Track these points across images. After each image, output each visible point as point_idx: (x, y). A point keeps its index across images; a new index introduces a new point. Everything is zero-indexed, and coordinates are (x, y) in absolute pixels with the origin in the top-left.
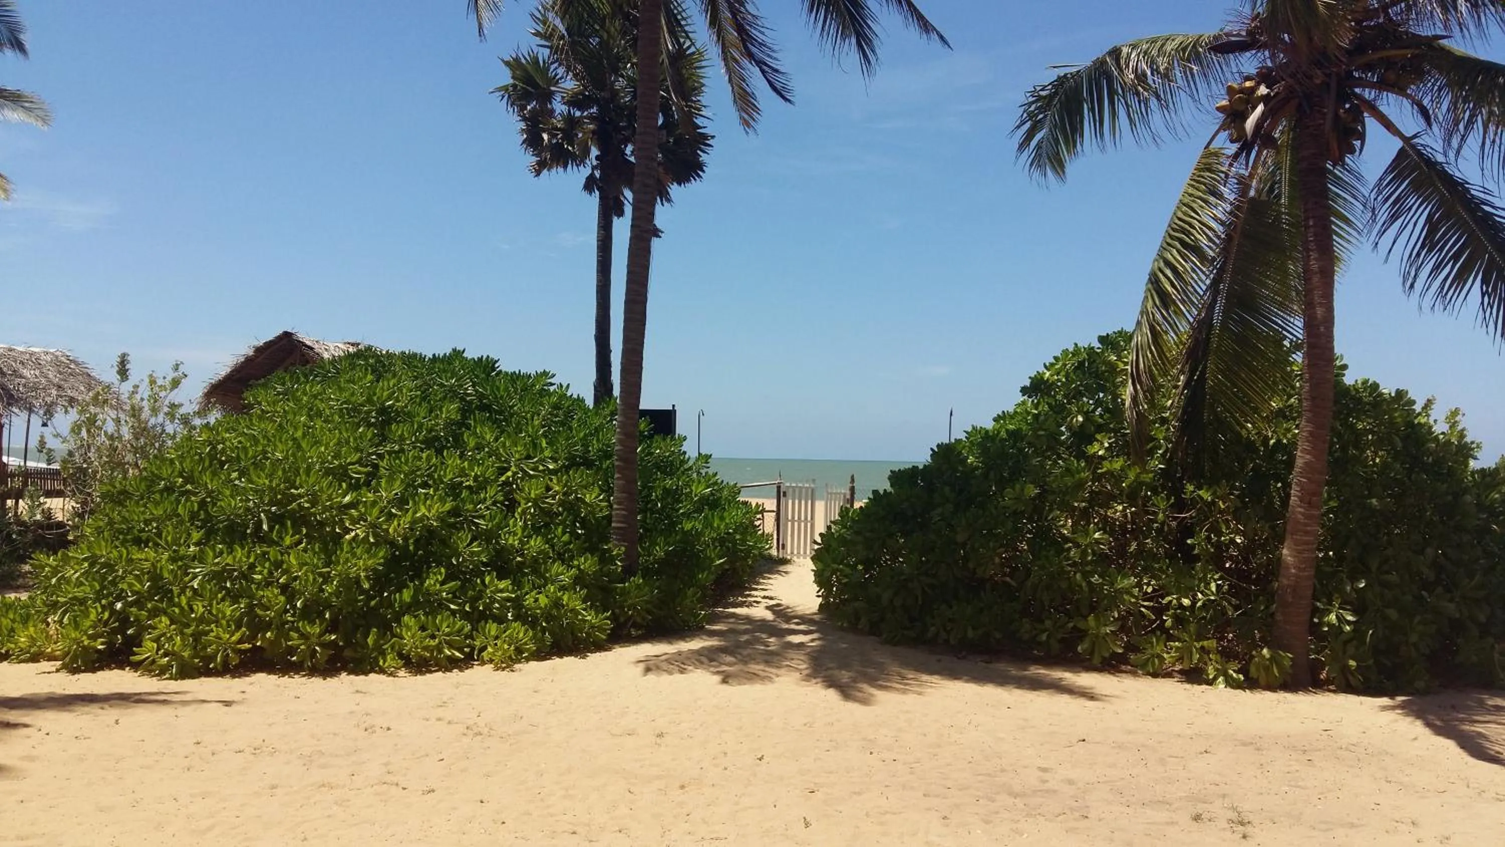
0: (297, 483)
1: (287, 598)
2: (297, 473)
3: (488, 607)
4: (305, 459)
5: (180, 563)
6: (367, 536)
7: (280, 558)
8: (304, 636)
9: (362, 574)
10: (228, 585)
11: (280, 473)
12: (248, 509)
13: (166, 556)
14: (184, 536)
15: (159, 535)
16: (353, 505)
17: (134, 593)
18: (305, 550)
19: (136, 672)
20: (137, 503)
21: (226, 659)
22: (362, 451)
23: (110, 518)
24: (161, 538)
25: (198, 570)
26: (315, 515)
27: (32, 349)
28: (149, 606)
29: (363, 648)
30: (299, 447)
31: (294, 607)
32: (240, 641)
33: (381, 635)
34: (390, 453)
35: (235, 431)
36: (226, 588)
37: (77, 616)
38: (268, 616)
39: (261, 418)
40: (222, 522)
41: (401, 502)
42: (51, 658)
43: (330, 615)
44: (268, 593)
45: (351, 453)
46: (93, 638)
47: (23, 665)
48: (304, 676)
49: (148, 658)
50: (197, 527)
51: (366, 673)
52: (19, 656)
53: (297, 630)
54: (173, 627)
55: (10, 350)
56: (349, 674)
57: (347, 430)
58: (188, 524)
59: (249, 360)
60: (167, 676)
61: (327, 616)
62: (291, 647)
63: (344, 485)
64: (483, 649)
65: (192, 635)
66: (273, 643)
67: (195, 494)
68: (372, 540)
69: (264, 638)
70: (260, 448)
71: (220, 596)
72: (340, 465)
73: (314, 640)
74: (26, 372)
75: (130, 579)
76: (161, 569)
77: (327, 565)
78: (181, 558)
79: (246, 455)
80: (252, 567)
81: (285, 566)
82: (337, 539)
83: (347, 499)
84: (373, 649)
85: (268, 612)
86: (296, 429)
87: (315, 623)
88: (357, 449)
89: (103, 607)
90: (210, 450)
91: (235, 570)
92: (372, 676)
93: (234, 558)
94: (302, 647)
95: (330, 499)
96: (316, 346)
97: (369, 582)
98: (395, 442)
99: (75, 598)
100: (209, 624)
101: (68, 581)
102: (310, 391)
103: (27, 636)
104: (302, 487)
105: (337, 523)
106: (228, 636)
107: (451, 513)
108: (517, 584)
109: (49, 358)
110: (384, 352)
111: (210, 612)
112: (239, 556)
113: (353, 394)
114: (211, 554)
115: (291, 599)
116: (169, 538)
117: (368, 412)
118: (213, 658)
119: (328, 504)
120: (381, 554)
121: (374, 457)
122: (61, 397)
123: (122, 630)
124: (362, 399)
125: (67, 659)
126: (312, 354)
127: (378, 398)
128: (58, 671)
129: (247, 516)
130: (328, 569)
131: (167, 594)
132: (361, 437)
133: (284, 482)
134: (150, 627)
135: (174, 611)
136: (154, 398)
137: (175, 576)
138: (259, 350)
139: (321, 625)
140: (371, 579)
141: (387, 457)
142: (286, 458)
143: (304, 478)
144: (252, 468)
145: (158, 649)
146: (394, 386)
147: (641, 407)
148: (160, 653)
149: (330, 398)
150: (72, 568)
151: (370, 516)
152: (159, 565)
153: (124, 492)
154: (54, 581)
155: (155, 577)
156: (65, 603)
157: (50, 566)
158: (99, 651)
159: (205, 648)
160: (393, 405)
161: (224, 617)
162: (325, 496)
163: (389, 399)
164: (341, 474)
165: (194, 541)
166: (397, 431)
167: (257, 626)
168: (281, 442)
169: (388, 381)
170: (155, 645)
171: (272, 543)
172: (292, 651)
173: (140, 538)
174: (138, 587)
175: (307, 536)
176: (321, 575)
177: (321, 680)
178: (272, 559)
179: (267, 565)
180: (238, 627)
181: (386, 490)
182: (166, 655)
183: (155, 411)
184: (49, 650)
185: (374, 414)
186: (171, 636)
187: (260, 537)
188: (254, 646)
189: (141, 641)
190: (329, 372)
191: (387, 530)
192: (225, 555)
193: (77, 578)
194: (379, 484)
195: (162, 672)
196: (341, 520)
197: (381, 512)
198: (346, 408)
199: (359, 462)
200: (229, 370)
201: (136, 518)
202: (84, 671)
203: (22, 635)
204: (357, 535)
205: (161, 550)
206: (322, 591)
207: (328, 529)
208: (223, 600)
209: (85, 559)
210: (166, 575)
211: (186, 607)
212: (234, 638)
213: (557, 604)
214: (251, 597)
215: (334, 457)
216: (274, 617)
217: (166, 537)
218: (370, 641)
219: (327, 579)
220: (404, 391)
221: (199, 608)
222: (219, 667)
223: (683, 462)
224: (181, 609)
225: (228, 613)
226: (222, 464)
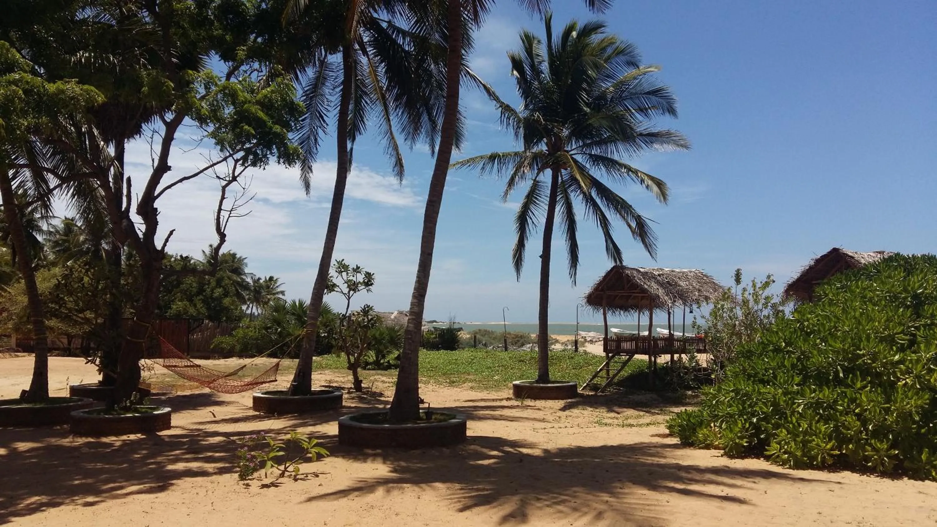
0: (862, 346)
1: (861, 423)
2: (861, 340)
4: (864, 330)
5: (789, 396)
6: (915, 384)
7: (854, 396)
8: (874, 449)
9: (913, 410)
10: (821, 411)
11: (849, 340)
12: (829, 364)
13: (780, 391)
14: (790, 379)
15: (775, 377)
16: (901, 362)
17: (763, 413)
18: (871, 391)
19: (767, 461)
20: (759, 358)
21: (824, 460)
22: (904, 325)
23: (743, 367)
24: (776, 380)
25: (801, 401)
26: (875, 369)
27: (684, 270)
28: (773, 421)
29: (919, 462)
30: (859, 323)
31: (867, 430)
32: (832, 449)
33: (932, 454)
34: (925, 326)
35: (815, 313)
36: (819, 414)
37: (731, 424)
38: (849, 434)
39: (830, 305)
40: (814, 372)
41: (936, 360)
42: (716, 448)
43: (892, 436)
44: (849, 419)
45: (896, 327)
46: (741, 438)
47: (702, 451)
48: (878, 476)
49: (774, 454)
50: (797, 374)
51: (923, 480)
52: (699, 445)
53: (871, 445)
54: (789, 436)
55: (673, 271)
56: (909, 479)
57: (891, 311)
58: (792, 372)
59: (811, 268)
60: (787, 466)
61: (891, 437)
62: (866, 456)
63: (894, 348)
65: (801, 442)
66: (855, 452)
67: (794, 353)
68: (918, 387)
69: (847, 448)
70: (832, 324)
71: (816, 418)
72: (889, 335)
73: (883, 453)
74: (681, 283)
75: (760, 404)
76: (779, 399)
77: (888, 401)
78: (790, 393)
79: (824, 329)
80: (836, 401)
81: (858, 402)
82: (893, 385)
83: (897, 357)
84: (926, 463)
85: (849, 432)
86: (855, 310)
87: (883, 442)
88: (900, 324)
89: (745, 420)
90: (800, 325)
91: (825, 403)
92: (927, 482)
93: (824, 395)
94: (876, 457)
95: (885, 358)
96: (856, 256)
97: (918, 416)
98: (927, 318)
99: (728, 413)
100: (811, 436)
101: (723, 403)
102: (862, 285)
103: (702, 434)
104: (865, 350)
105: (891, 374)
106: (824, 445)
109: (692, 274)
110: (911, 256)
111: (811, 429)
112: (826, 394)
113: (893, 286)
114: (809, 391)
115: (864, 422)
116: (782, 380)
117: (905, 298)
118: (815, 458)
119: (884, 361)
120: (927, 397)
121: (913, 329)
122: (701, 296)
123: (757, 435)
124: (899, 290)
125: (727, 450)
126: (853, 261)
127: (912, 288)
128: (722, 456)
129: (829, 368)
130: (888, 405)
131: (783, 415)
132: (902, 315)
133: (852, 346)
134: (775, 434)
135: (789, 426)
136: (756, 295)
137: (787, 404)
138: (818, 261)
139: (887, 442)
140: (920, 414)
141: (922, 328)
142: (851, 330)
143: (865, 343)
144: (829, 337)
145: (780, 449)
146: (922, 279)
148: (781, 451)
149: (876, 289)
150: (723, 395)
151: (916, 369)
152: (777, 397)
153: (749, 351)
154: (714, 402)
155: (775, 404)
156: (722, 416)
157: (712, 394)
158: (744, 446)
159: (809, 451)
160: (922, 293)
161: (820, 432)
162: (882, 356)
163: (919, 288)
164: (890, 341)
165: (796, 382)
166: (929, 310)
167: (842, 440)
168: (847, 320)
169: (918, 275)
170: (779, 446)
171: (848, 386)
172: (867, 459)
173: (763, 379)
174: (765, 409)
175: (870, 382)
176: (884, 408)
177: (891, 481)
178: (849, 397)
179: (846, 400)
180: (830, 440)
181: (925, 352)
182: (785, 453)
183: (756, 302)
184: (717, 443)
185: (909, 299)
186: (789, 442)
187: (838, 382)
188: (842, 453)
189: (770, 443)
190: (871, 272)
191: (929, 381)
192: (817, 393)
193: (728, 401)
194: (919, 347)
195: (784, 463)
196: (894, 372)
197: (924, 367)
198: (889, 296)
199: (902, 332)
200: (799, 275)
201: (760, 367)
202: (737, 458)
203: (700, 433)
204: (906, 383)
205: (777, 388)
206: (886, 419)
207: (885, 378)
208: (818, 421)
209: (732, 391)
210: (782, 403)
211: (796, 424)
212: (828, 447)
214: (837, 420)
215: (884, 330)
216: (854, 435)
217: (780, 380)
218: (924, 457)
219: (887, 411)
220: (930, 282)
221: (805, 425)
222: (820, 464)
224: (794, 425)
225: (823, 430)
226: (808, 334)
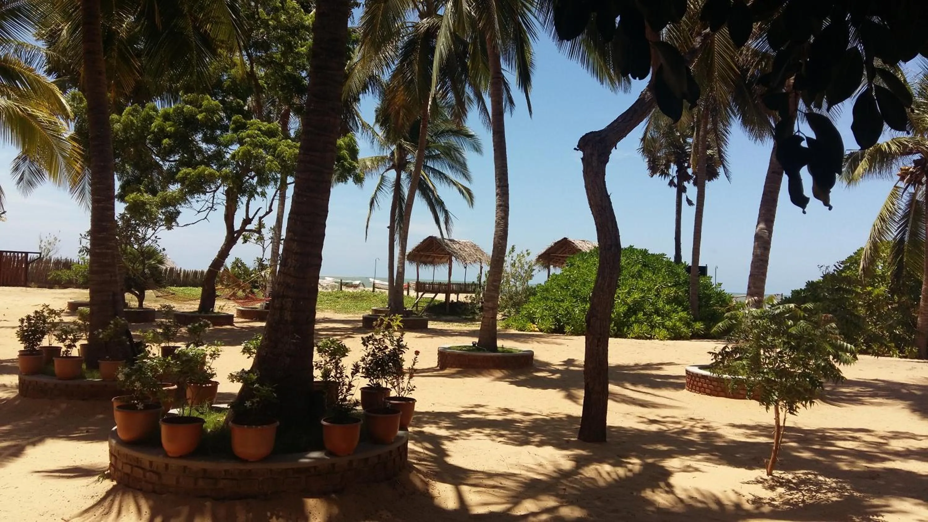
3: (655, 324)
9: (622, 312)
13: (570, 305)
15: (565, 299)
28: (567, 317)
33: (628, 328)
41: (629, 293)
49: (567, 331)
50: (574, 298)
51: (625, 338)
52: (528, 330)
59: (552, 247)
61: (613, 322)
64: (654, 336)
68: (623, 303)
76: (568, 308)
84: (626, 332)
103: (529, 326)
107: (643, 297)
108: (663, 319)
123: (558, 324)
125: (546, 330)
131: (571, 315)
138: (556, 244)
147: (700, 265)
155: (567, 310)
165: (574, 301)
174: (563, 312)
189: (565, 326)
200: (545, 250)
213: (675, 325)
217: (568, 300)
223: (711, 286)
226: (574, 281)
